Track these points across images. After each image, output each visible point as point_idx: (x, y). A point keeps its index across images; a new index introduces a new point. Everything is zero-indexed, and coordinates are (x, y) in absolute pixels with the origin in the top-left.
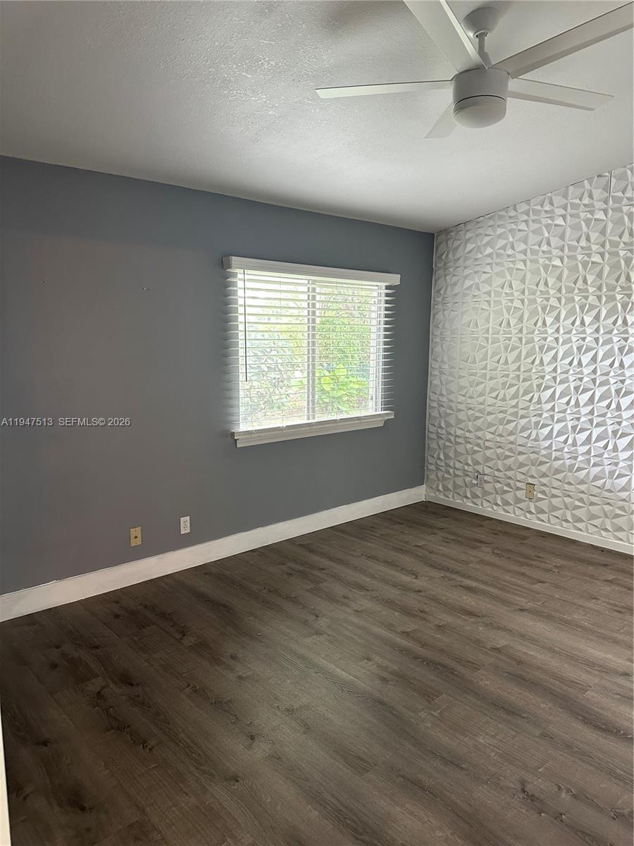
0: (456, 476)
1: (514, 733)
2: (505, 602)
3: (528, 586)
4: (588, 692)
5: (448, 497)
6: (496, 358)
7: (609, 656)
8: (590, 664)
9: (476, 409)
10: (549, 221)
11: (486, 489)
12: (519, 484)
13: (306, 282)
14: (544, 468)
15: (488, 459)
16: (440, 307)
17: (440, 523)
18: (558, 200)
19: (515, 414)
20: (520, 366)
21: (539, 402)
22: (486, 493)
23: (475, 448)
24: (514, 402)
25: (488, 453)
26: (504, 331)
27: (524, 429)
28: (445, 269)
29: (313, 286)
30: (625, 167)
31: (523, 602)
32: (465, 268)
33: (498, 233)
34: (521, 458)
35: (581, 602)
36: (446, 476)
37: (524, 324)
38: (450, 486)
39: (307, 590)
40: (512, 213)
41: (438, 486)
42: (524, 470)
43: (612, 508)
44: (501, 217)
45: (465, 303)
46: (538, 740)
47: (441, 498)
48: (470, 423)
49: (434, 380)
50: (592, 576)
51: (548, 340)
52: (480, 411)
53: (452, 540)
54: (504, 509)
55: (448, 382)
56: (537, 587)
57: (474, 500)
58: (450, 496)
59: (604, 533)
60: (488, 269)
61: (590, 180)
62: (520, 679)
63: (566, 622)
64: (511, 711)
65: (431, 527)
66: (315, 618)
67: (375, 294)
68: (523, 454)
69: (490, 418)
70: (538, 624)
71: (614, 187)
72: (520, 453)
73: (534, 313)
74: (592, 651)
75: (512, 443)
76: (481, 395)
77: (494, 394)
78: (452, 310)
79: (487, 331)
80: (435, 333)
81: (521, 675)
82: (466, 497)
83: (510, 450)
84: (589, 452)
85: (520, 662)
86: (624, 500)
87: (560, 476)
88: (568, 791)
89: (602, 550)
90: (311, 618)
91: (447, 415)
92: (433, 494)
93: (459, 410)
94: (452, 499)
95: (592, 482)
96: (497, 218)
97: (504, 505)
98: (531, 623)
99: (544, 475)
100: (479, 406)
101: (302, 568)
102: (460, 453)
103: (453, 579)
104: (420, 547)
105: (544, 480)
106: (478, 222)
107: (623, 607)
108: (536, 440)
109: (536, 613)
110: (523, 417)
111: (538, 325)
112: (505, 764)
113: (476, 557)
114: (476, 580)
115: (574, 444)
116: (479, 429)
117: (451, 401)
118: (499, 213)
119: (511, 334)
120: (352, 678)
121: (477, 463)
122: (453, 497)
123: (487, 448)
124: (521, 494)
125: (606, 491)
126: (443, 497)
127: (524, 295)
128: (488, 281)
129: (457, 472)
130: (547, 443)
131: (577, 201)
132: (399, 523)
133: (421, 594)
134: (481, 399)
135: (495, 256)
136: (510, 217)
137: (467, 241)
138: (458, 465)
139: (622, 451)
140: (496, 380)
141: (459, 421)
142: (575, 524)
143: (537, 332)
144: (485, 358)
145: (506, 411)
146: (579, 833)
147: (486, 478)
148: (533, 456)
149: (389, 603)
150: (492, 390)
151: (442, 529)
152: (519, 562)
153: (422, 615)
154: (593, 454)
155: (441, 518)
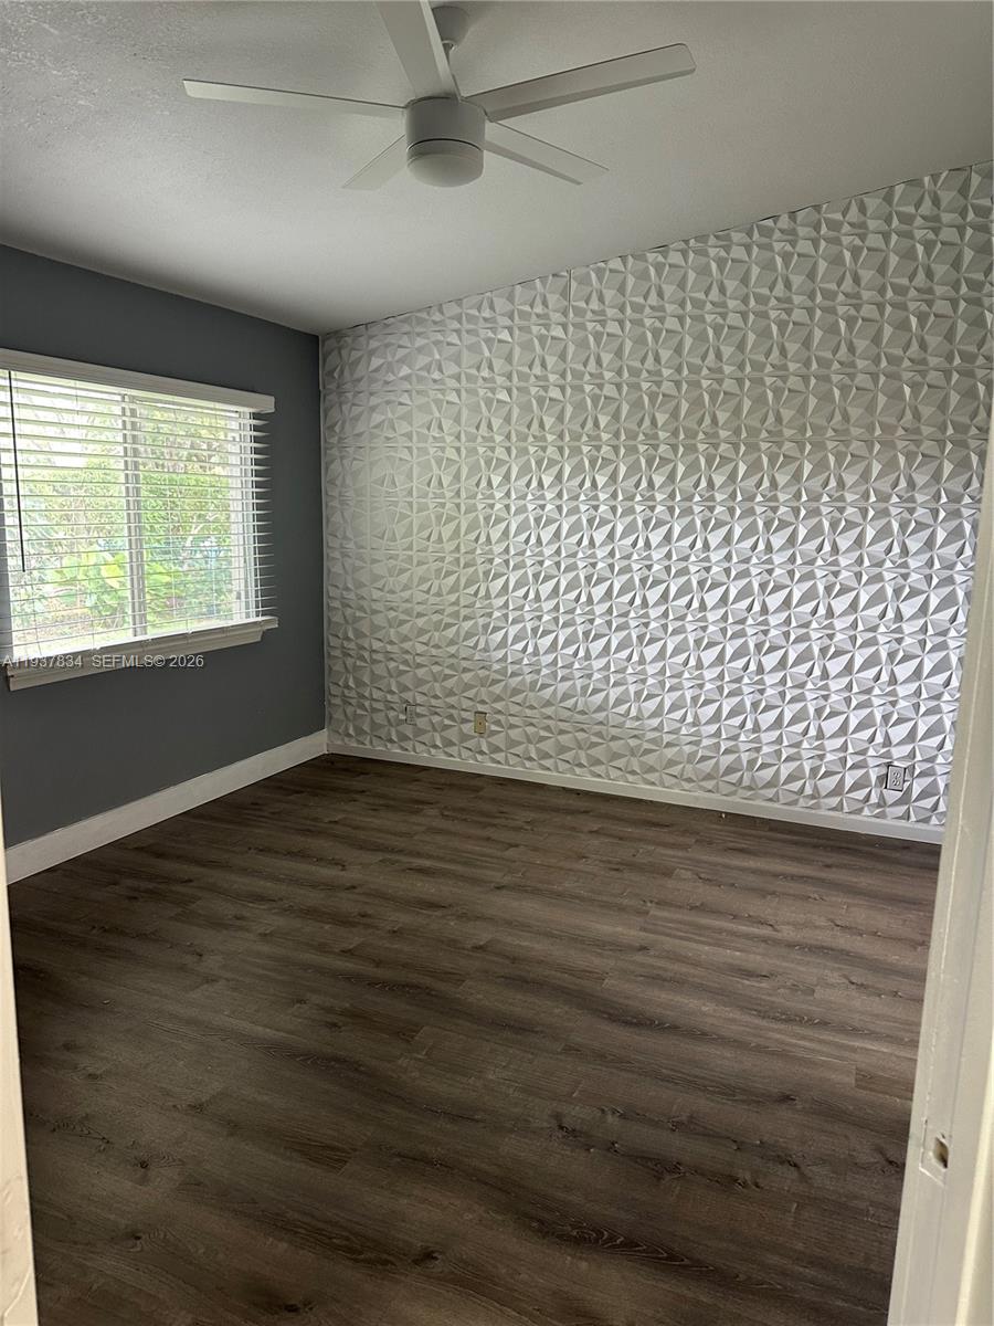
0: (374, 710)
1: (531, 1056)
2: (474, 881)
3: (499, 854)
4: (606, 981)
5: (363, 743)
6: (425, 534)
7: (619, 929)
8: (599, 944)
9: (400, 610)
10: (490, 334)
11: (419, 725)
12: (465, 715)
13: (119, 398)
14: (497, 689)
15: (420, 682)
16: (335, 452)
17: (357, 783)
18: (501, 303)
19: (456, 615)
20: (459, 545)
21: (488, 596)
22: (419, 732)
23: (402, 667)
24: (453, 598)
25: (421, 672)
26: (434, 493)
27: (469, 635)
28: (341, 394)
29: (133, 406)
30: (588, 266)
31: (498, 877)
32: (371, 394)
33: (417, 345)
34: (467, 677)
35: (567, 865)
36: (359, 712)
37: (462, 484)
38: (366, 728)
39: (171, 918)
40: (437, 317)
41: (347, 728)
42: (470, 694)
43: (587, 735)
44: (421, 322)
45: (375, 448)
46: (562, 1057)
47: (354, 747)
48: (392, 631)
49: (334, 566)
50: (573, 829)
51: (496, 508)
52: (407, 612)
53: (381, 805)
54: (446, 753)
55: (356, 569)
56: (511, 853)
57: (402, 744)
58: (367, 742)
59: (578, 770)
60: (405, 399)
61: (543, 279)
62: (521, 982)
63: (559, 895)
64: (519, 1029)
65: (347, 791)
66: (196, 958)
67: (234, 425)
68: (469, 670)
69: (420, 622)
70: (524, 903)
71: (574, 295)
72: (465, 670)
73: (475, 468)
74: (598, 926)
75: (453, 656)
76: (406, 588)
77: (425, 587)
78: (355, 459)
79: (410, 493)
80: (330, 493)
81: (522, 976)
82: (391, 741)
83: (451, 667)
84: (555, 662)
85: (514, 960)
86: (601, 723)
87: (518, 698)
88: (614, 1112)
89: (578, 793)
90: (189, 960)
91: (357, 620)
92: (339, 742)
93: (375, 612)
94: (369, 747)
95: (561, 702)
96: (414, 322)
97: (445, 747)
98: (515, 904)
99: (498, 699)
100: (404, 605)
101: (151, 886)
102: (378, 675)
103: (397, 861)
104: (336, 822)
105: (498, 706)
106: (387, 326)
107: (618, 863)
108: (486, 650)
109: (520, 889)
110: (466, 618)
111: (481, 487)
112: (530, 1099)
113: (419, 825)
114: (429, 857)
115: (536, 653)
116: (406, 639)
117: (363, 598)
118: (418, 314)
119: (444, 498)
120: (284, 1035)
121: (405, 689)
122: (371, 742)
123: (419, 666)
124: (468, 728)
125: (579, 712)
126: (355, 745)
127: (459, 440)
128: (407, 417)
129: (376, 705)
130: (500, 654)
131: (527, 308)
132: (297, 792)
133: (356, 891)
134: (406, 594)
135: (414, 379)
136: (435, 323)
137: (372, 353)
138: (377, 694)
139: (596, 658)
140: (427, 566)
141: (375, 628)
142: (542, 762)
143: (480, 496)
144: (409, 533)
145: (444, 610)
146: (639, 1160)
147: (419, 710)
148: (482, 673)
149: (311, 913)
150: (423, 580)
151: (363, 791)
152: (480, 823)
153: (365, 920)
154: (560, 665)
155: (358, 775)
